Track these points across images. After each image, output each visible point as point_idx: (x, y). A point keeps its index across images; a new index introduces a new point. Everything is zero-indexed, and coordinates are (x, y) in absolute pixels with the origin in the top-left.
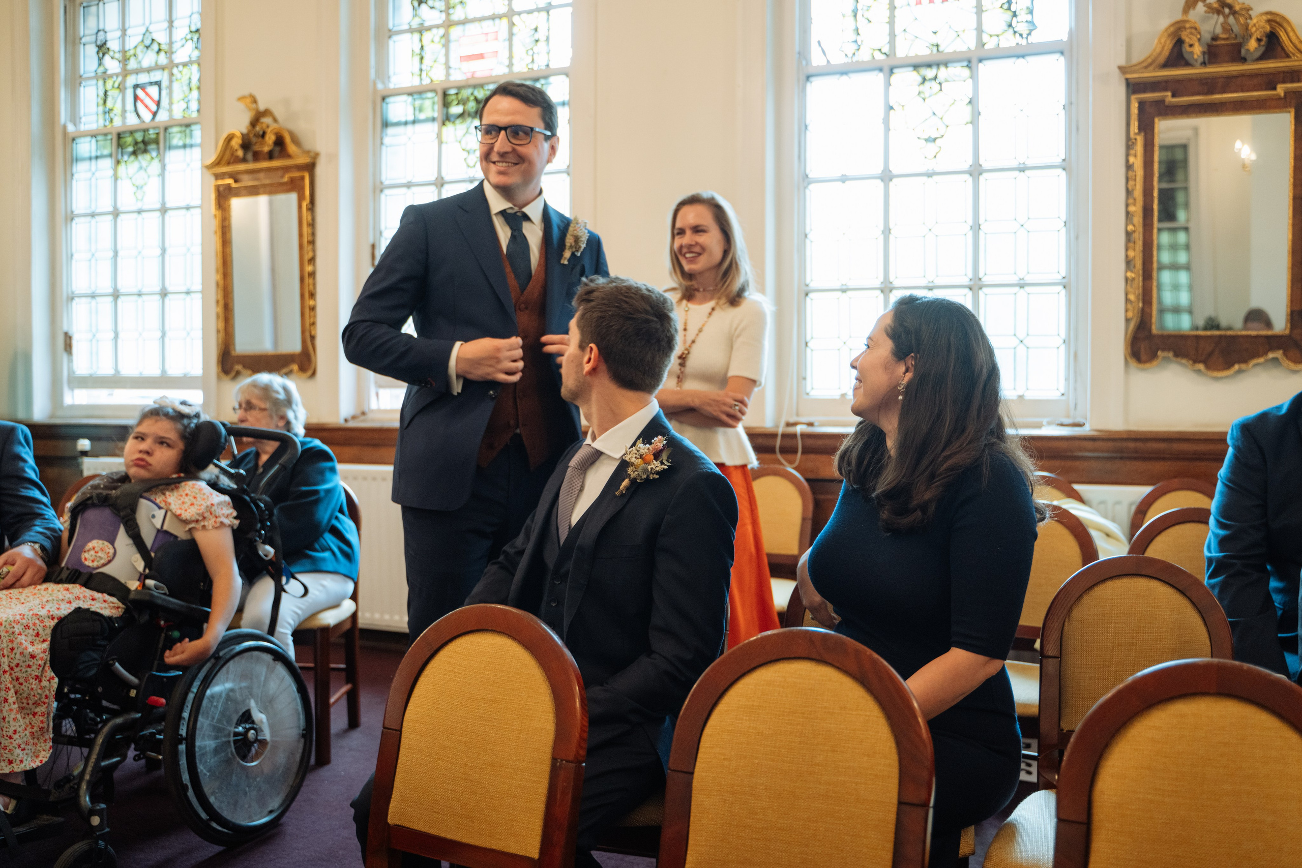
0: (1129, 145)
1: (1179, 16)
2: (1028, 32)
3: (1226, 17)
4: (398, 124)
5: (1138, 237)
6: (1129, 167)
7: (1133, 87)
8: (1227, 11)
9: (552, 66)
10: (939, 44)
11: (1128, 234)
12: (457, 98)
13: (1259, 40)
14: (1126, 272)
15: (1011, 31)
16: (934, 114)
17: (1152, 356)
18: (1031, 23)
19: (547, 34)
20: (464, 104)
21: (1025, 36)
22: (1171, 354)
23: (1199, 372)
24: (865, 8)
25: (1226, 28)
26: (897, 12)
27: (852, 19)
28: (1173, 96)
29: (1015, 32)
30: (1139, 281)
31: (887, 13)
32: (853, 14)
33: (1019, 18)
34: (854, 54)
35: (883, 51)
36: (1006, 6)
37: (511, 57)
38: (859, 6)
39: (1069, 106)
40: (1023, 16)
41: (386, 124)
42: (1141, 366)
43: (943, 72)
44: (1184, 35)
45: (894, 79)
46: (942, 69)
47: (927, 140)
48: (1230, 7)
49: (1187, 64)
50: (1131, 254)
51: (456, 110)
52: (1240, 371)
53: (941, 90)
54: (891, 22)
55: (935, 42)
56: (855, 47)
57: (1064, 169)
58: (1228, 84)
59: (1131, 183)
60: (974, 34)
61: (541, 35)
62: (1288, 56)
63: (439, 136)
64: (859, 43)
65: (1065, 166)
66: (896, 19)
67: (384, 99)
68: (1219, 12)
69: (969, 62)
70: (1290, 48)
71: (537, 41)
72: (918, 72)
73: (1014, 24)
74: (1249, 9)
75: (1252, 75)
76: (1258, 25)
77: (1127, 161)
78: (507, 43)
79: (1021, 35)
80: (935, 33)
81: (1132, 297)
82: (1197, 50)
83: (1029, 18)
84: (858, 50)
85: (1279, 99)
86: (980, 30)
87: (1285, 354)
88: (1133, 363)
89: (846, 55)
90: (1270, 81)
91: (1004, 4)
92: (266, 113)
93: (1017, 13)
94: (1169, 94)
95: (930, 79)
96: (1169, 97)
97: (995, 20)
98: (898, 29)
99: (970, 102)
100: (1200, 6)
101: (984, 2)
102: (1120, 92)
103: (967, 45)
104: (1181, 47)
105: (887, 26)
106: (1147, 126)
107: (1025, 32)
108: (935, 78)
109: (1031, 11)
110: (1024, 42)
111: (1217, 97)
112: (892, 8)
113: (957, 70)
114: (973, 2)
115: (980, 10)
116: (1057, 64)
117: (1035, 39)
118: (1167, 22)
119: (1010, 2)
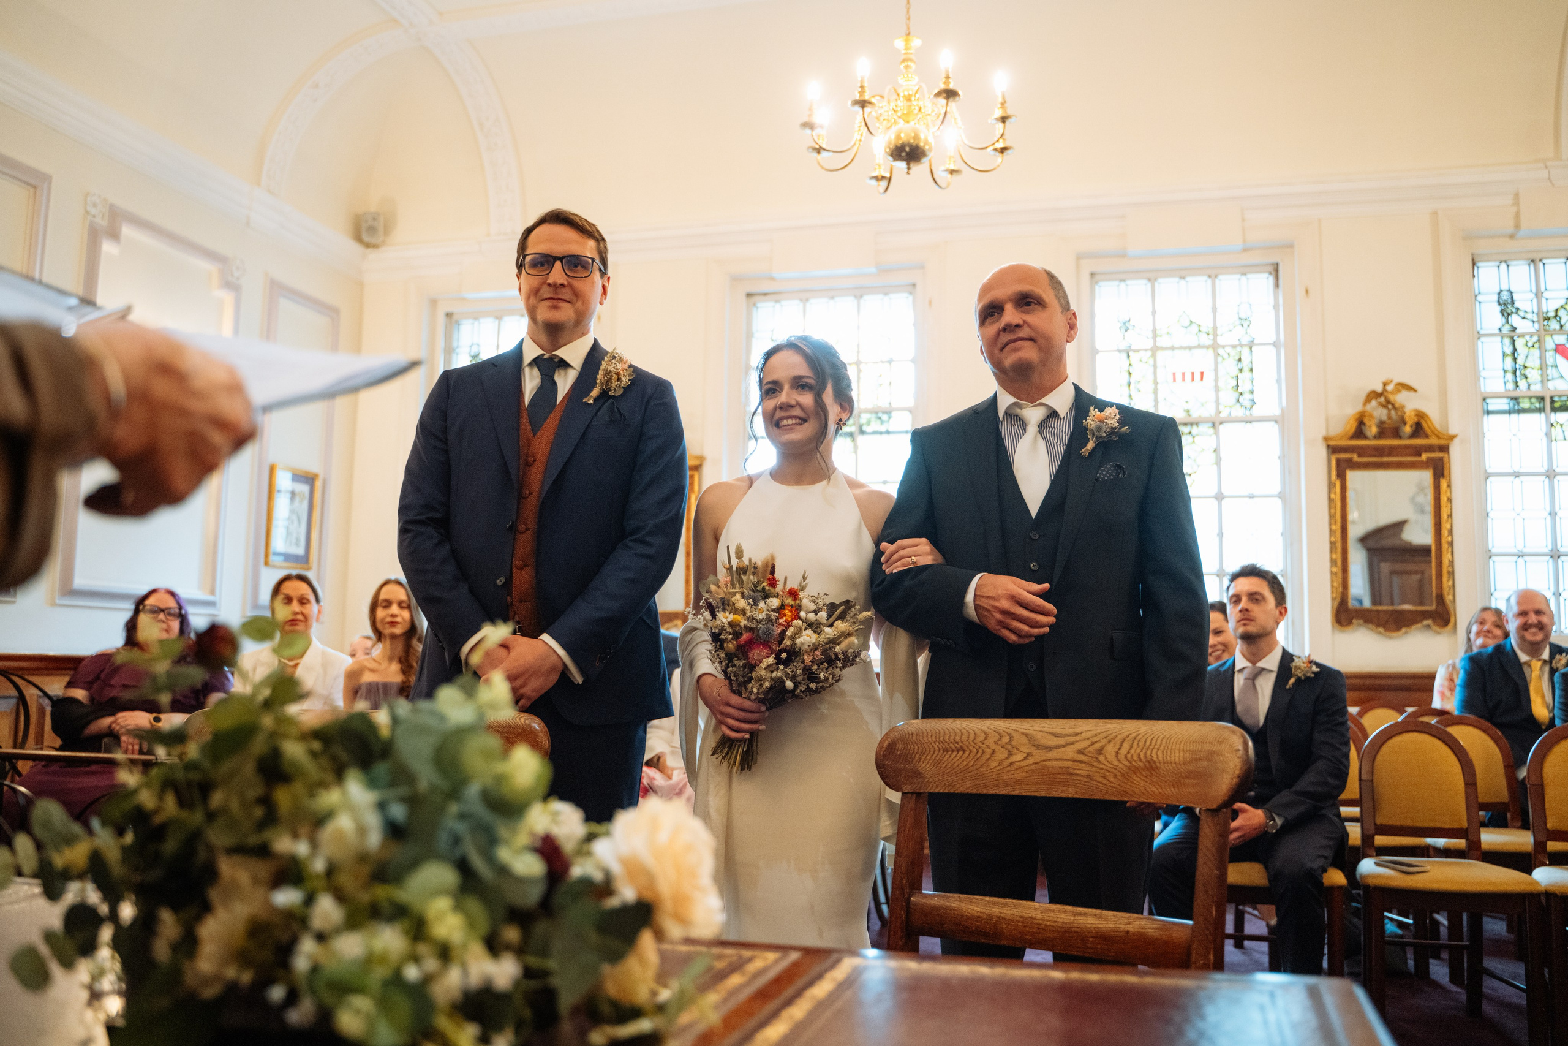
0: (1331, 486)
1: (1359, 408)
2: (1252, 406)
3: (1389, 410)
5: (1339, 545)
6: (1330, 500)
7: (1333, 450)
8: (1390, 406)
10: (1190, 409)
11: (1332, 543)
13: (1411, 426)
14: (1331, 566)
15: (1239, 405)
17: (1349, 623)
18: (1253, 400)
21: (1248, 409)
22: (1361, 621)
23: (1380, 633)
25: (1389, 417)
26: (1159, 386)
27: (1128, 388)
28: (1358, 457)
29: (1242, 406)
30: (1340, 575)
31: (1153, 386)
32: (1128, 385)
33: (1245, 397)
36: (1235, 388)
39: (1283, 457)
40: (1247, 396)
42: (1343, 628)
43: (1195, 430)
44: (1366, 420)
46: (1195, 427)
48: (1393, 405)
49: (1366, 437)
50: (1334, 556)
52: (1406, 633)
53: (1194, 441)
54: (1155, 392)
55: (1186, 409)
57: (1280, 498)
58: (1392, 451)
59: (1333, 511)
60: (1214, 405)
62: (1427, 436)
65: (1281, 496)
66: (1160, 391)
68: (1385, 407)
69: (1213, 424)
70: (1429, 432)
73: (1241, 400)
74: (1403, 407)
75: (1407, 447)
76: (1410, 419)
77: (1329, 497)
79: (1246, 408)
80: (1188, 402)
81: (1335, 584)
82: (1373, 430)
83: (1251, 397)
85: (1422, 462)
86: (1217, 403)
87: (1434, 621)
88: (1336, 625)
90: (1418, 451)
91: (1234, 386)
93: (1243, 394)
94: (1356, 455)
95: (1187, 434)
96: (1355, 457)
97: (1228, 397)
98: (1160, 397)
99: (1215, 451)
100: (1374, 403)
101: (1220, 384)
102: (1323, 452)
103: (1209, 411)
104: (1363, 427)
105: (1152, 396)
106: (1341, 476)
107: (1249, 406)
108: (1190, 433)
109: (1252, 392)
110: (1248, 413)
111: (1386, 459)
112: (1156, 383)
113: (1205, 428)
114: (1213, 384)
115: (1217, 389)
116: (1273, 429)
117: (1257, 412)
118: (1351, 410)
119: (1238, 386)
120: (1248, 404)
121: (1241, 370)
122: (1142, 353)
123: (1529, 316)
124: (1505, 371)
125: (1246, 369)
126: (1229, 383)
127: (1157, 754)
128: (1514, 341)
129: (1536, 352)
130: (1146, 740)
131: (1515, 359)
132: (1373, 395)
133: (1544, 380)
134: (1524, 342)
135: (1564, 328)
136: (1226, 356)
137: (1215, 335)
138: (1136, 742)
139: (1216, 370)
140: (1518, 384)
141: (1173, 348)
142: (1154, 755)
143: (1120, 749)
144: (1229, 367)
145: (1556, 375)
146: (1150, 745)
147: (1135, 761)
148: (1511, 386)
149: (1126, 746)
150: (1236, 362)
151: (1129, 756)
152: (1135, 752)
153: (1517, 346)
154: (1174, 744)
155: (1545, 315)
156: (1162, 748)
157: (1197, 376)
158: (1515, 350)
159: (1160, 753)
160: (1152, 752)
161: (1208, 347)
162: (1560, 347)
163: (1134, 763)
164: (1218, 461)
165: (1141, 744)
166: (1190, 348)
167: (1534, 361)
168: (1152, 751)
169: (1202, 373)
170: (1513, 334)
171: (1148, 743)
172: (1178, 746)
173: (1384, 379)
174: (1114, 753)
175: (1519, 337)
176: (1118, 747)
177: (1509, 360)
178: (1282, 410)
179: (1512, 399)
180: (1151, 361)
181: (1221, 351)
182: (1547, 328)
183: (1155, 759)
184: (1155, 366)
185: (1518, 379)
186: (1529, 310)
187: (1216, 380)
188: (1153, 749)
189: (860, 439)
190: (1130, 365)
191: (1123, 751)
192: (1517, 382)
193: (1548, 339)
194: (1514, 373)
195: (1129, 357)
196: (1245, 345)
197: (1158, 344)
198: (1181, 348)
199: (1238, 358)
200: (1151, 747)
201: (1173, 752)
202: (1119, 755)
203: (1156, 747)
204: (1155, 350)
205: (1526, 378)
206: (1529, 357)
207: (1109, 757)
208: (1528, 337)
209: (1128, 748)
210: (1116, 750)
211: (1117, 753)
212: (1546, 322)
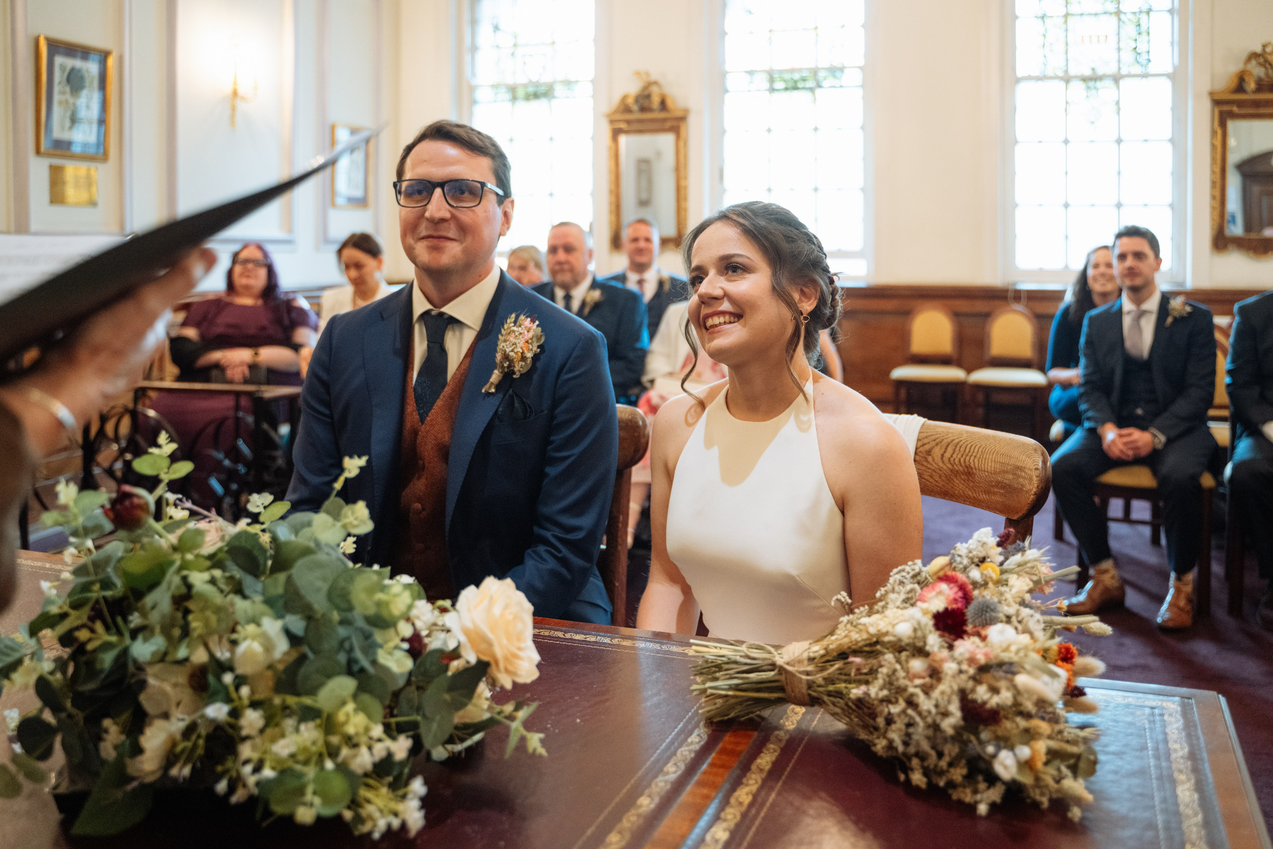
0: (1213, 134)
1: (1243, 67)
3: (1267, 69)
4: (733, 91)
5: (1219, 184)
6: (1213, 146)
7: (1217, 102)
8: (1267, 65)
9: (846, 63)
10: (1095, 67)
11: (1213, 182)
12: (780, 78)
15: (1136, 63)
16: (1092, 108)
17: (1225, 248)
18: (1149, 59)
19: (842, 44)
20: (786, 83)
21: (1144, 66)
22: (1235, 247)
23: (1250, 256)
24: (1050, 44)
25: (1267, 74)
26: (1069, 48)
27: (1042, 49)
28: (1238, 108)
29: (1139, 63)
30: (1218, 208)
31: (1064, 47)
32: (1042, 46)
33: (1141, 56)
34: (1043, 69)
35: (1062, 68)
36: (1134, 49)
37: (816, 56)
38: (1047, 42)
39: (1174, 107)
40: (1143, 55)
41: (726, 91)
42: (1218, 253)
43: (1099, 84)
44: (1247, 78)
45: (1070, 86)
46: (1099, 82)
47: (1090, 122)
48: (1270, 64)
49: (1245, 92)
51: (780, 85)
53: (1098, 94)
54: (1066, 54)
55: (1093, 66)
56: (1043, 65)
57: (1171, 143)
58: (1268, 104)
59: (1214, 155)
60: (1116, 63)
61: (838, 44)
63: (769, 101)
64: (1046, 64)
65: (1172, 140)
66: (1069, 51)
67: (725, 74)
68: (1263, 65)
69: (1114, 79)
71: (835, 47)
72: (1085, 83)
73: (1138, 59)
77: (1211, 142)
78: (814, 45)
79: (1142, 65)
80: (1093, 62)
81: (1215, 217)
82: (1251, 85)
83: (1147, 56)
86: (1119, 62)
88: (1214, 251)
89: (1039, 69)
92: (655, 83)
93: (1140, 53)
94: (1235, 107)
96: (1235, 109)
97: (1127, 56)
98: (1071, 57)
99: (1116, 102)
100: (1254, 62)
101: (1122, 45)
102: (1207, 104)
103: (1112, 69)
104: (1243, 83)
105: (1063, 56)
106: (1223, 125)
107: (1144, 64)
108: (1094, 87)
109: (1148, 52)
110: (1144, 69)
111: (1262, 111)
112: (1067, 44)
113: (1107, 83)
114: (1116, 45)
115: (1119, 50)
116: (1167, 84)
117: (1152, 69)
118: (1234, 68)
119: (1136, 47)
120: (1144, 62)
121: (1139, 34)
122: (1056, 19)
125: (1144, 33)
126: (1129, 45)
127: (974, 461)
130: (966, 447)
132: (1253, 56)
136: (1127, 21)
137: (1119, 4)
138: (958, 448)
139: (1118, 34)
141: (1082, 15)
142: (971, 461)
143: (945, 452)
144: (1129, 31)
146: (969, 452)
147: (956, 465)
149: (950, 449)
150: (1135, 27)
151: (952, 459)
152: (957, 457)
154: (988, 453)
156: (978, 456)
157: (1102, 39)
159: (976, 461)
160: (970, 459)
161: (1112, 13)
163: (955, 467)
164: (1118, 112)
165: (962, 449)
166: (1097, 14)
168: (970, 457)
169: (1106, 37)
171: (967, 450)
172: (991, 456)
173: (1264, 40)
174: (940, 456)
176: (943, 450)
178: (1175, 68)
180: (1063, 26)
181: (1123, 17)
183: (972, 466)
184: (1066, 31)
187: (1119, 42)
188: (971, 456)
190: (1045, 29)
191: (947, 455)
195: (1044, 22)
196: (1144, 12)
197: (1070, 11)
198: (1089, 14)
199: (1137, 23)
200: (970, 454)
201: (987, 460)
202: (944, 458)
203: (974, 454)
204: (1067, 16)
207: (936, 459)
209: (952, 452)
210: (942, 453)
211: (943, 455)
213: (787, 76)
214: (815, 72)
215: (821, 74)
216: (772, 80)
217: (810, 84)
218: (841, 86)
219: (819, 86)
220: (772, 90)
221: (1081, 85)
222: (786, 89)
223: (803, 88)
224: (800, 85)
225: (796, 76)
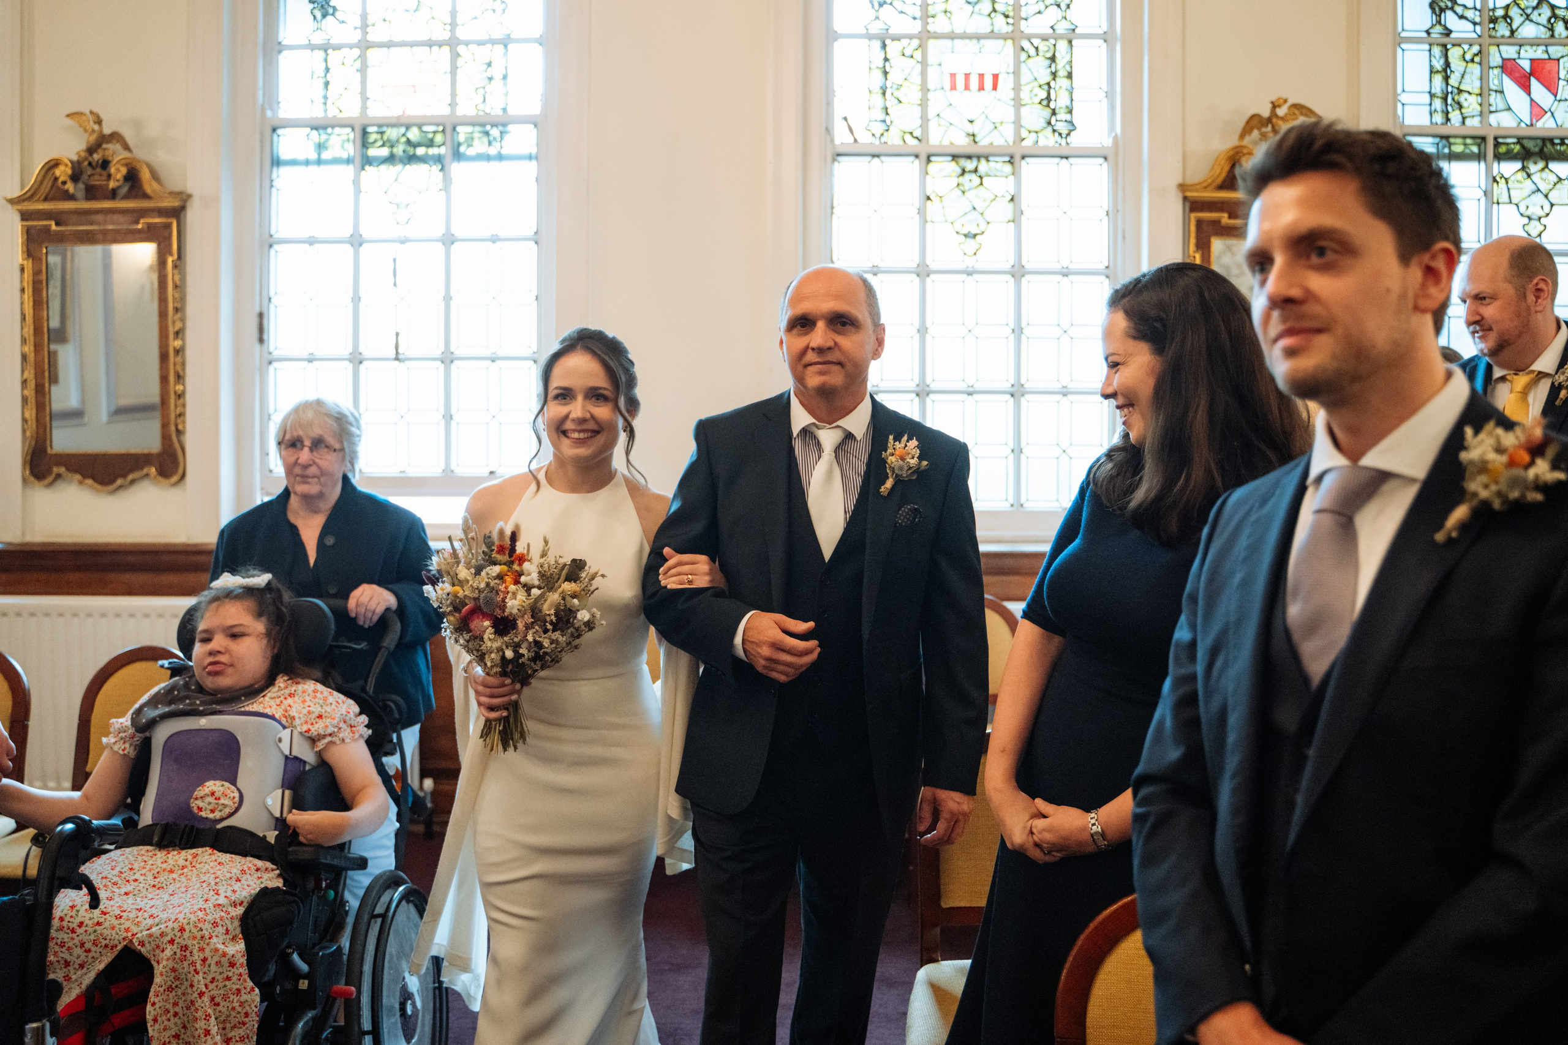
2: (1067, 132)
4: (293, 163)
7: (1192, 205)
9: (511, 112)
10: (975, 133)
12: (382, 138)
15: (1050, 129)
16: (974, 208)
18: (1071, 122)
19: (504, 72)
20: (392, 146)
21: (1064, 136)
24: (895, 86)
26: (930, 95)
27: (880, 96)
28: (1230, 217)
29: (1054, 131)
31: (920, 95)
32: (881, 91)
33: (1059, 117)
34: (882, 135)
35: (915, 134)
36: (1045, 103)
37: (454, 95)
38: (889, 84)
40: (1063, 116)
41: (276, 162)
43: (983, 166)
44: (1241, 161)
45: (931, 167)
46: (983, 161)
47: (966, 236)
51: (379, 152)
53: (981, 184)
54: (924, 104)
55: (971, 132)
56: (883, 127)
57: (1107, 277)
60: (1011, 127)
61: (497, 71)
63: (356, 182)
64: (888, 123)
65: (1108, 274)
66: (929, 103)
67: (274, 130)
69: (1012, 157)
71: (490, 79)
72: (957, 163)
73: (1053, 122)
78: (449, 76)
79: (1060, 134)
80: (971, 122)
83: (1068, 117)
84: (887, 130)
86: (1018, 124)
89: (873, 135)
91: (1042, 100)
93: (1057, 111)
94: (1226, 215)
95: (970, 172)
96: (1222, 219)
97: (1034, 117)
98: (931, 114)
99: (1012, 200)
101: (1023, 95)
102: (1177, 207)
103: (1004, 137)
104: (1235, 172)
105: (918, 111)
107: (1064, 132)
108: (976, 171)
109: (1070, 112)
110: (1063, 142)
112: (925, 89)
113: (998, 165)
114: (1012, 94)
115: (1018, 103)
116: (1100, 169)
117: (1078, 141)
118: (1223, 144)
119: (1048, 98)
120: (1064, 128)
121: (1054, 75)
122: (905, 42)
123: (1470, 14)
124: (1432, 96)
125: (1062, 73)
126: (1033, 94)
128: (1447, 50)
129: (1475, 69)
131: (1446, 78)
133: (1486, 111)
134: (1461, 52)
135: (1516, 34)
136: (1032, 52)
137: (1018, 18)
139: (1017, 73)
140: (1450, 116)
141: (952, 36)
144: (1038, 68)
145: (1501, 105)
148: (1439, 118)
150: (1048, 62)
153: (1451, 59)
155: (1491, 14)
157: (988, 82)
158: (1447, 64)
161: (1004, 37)
162: (1509, 64)
164: (1016, 220)
166: (979, 37)
167: (1472, 83)
169: (996, 77)
170: (1445, 40)
175: (1454, 45)
177: (1438, 79)
178: (1116, 138)
179: (1442, 137)
180: (918, 55)
181: (1025, 44)
182: (1493, 33)
184: (924, 63)
185: (1450, 109)
186: (1470, 5)
187: (1017, 88)
189: (456, 169)
190: (886, 60)
192: (1447, 113)
193: (1493, 50)
194: (1445, 99)
195: (884, 46)
196: (1061, 37)
197: (929, 28)
198: (965, 36)
199: (1049, 55)
204: (925, 37)
205: (1461, 107)
206: (1466, 76)
208: (1466, 47)
212: (1492, 26)
213: (392, 133)
214: (449, 127)
215: (463, 131)
216: (365, 144)
217: (442, 150)
218: (500, 157)
219: (458, 156)
220: (367, 161)
221: (953, 168)
222: (391, 159)
223: (423, 160)
224: (420, 151)
225: (414, 134)
